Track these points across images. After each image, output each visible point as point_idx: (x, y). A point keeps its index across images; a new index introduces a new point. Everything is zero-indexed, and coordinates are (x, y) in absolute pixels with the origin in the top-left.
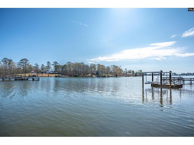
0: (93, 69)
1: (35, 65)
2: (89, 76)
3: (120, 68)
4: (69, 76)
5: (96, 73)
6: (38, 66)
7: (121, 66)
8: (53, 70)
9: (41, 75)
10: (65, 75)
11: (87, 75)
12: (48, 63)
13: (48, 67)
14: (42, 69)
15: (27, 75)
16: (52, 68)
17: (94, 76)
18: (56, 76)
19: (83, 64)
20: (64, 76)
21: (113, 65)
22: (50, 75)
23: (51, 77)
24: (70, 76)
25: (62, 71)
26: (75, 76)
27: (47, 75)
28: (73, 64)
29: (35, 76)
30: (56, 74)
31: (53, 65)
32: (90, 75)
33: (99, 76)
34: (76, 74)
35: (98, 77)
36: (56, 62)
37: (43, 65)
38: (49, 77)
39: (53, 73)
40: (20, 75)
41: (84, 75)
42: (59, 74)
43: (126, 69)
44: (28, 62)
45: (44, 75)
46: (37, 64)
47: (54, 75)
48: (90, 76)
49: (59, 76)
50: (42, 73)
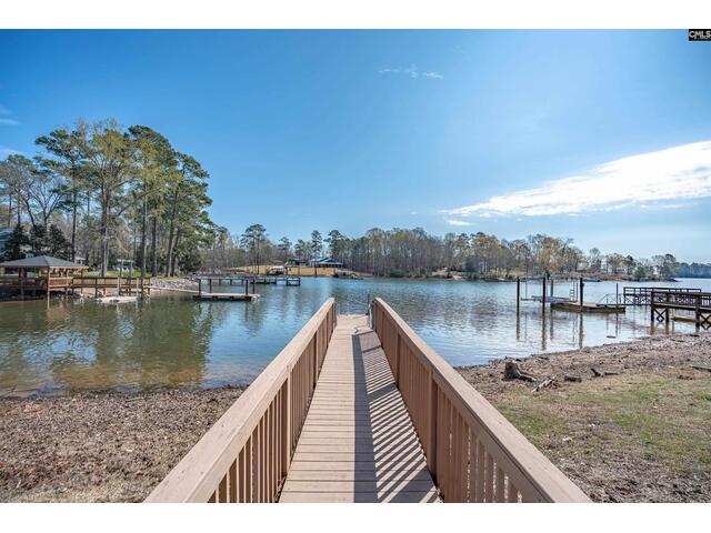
0: (457, 251)
1: (282, 243)
2: (437, 276)
3: (570, 245)
4: (375, 274)
5: (464, 267)
6: (288, 244)
7: (570, 240)
8: (328, 255)
9: (294, 271)
10: (362, 271)
11: (434, 274)
12: (316, 234)
13: (316, 246)
14: (298, 253)
15: (262, 269)
16: (326, 249)
17: (456, 277)
18: (336, 276)
19: (422, 233)
20: (358, 274)
21: (539, 236)
22: (320, 271)
23: (323, 276)
24: (379, 274)
25: (353, 257)
26: (394, 276)
27: (311, 271)
28: (388, 233)
29: (281, 273)
30: (336, 266)
31: (327, 241)
32: (442, 272)
33: (476, 279)
34: (397, 267)
35: (472, 279)
36: (337, 232)
37: (301, 241)
38: (316, 276)
39: (327, 266)
40: (245, 269)
41: (423, 271)
42: (345, 267)
43: (595, 251)
44: (265, 233)
45: (304, 270)
46: (285, 240)
47: (331, 271)
48: (444, 277)
49: (344, 274)
50: (297, 263)
